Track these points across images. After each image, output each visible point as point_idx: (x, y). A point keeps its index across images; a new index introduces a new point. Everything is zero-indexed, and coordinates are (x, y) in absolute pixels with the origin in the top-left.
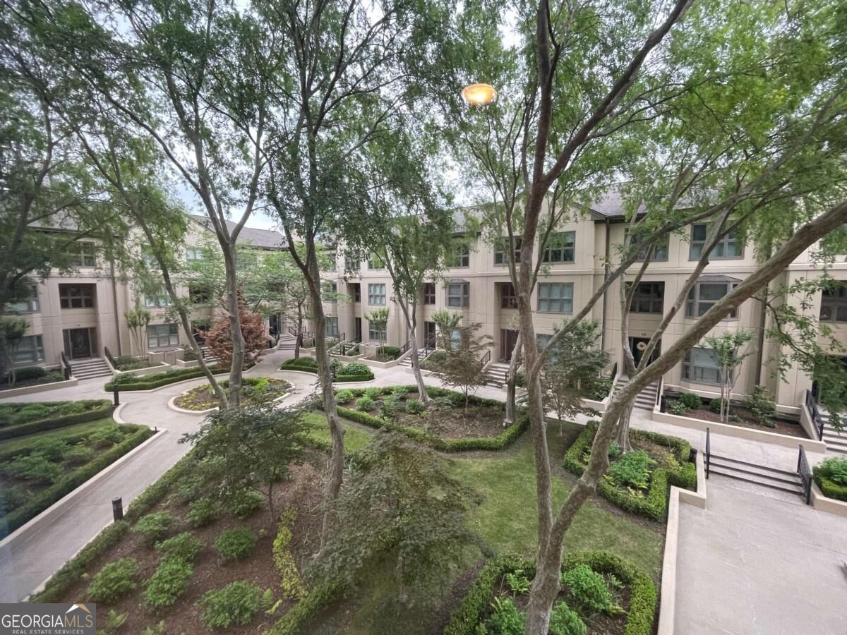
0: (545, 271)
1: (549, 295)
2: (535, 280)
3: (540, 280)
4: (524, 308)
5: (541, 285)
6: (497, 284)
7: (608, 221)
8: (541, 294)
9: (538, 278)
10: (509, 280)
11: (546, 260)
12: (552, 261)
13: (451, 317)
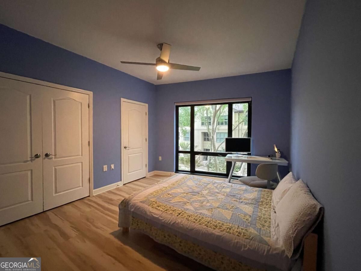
0: (218, 129)
1: (220, 137)
2: (215, 131)
3: (217, 131)
4: (212, 140)
5: (217, 133)
6: (202, 132)
7: (239, 112)
8: (217, 136)
9: (216, 131)
10: (206, 131)
11: (219, 124)
12: (221, 125)
13: (186, 144)
